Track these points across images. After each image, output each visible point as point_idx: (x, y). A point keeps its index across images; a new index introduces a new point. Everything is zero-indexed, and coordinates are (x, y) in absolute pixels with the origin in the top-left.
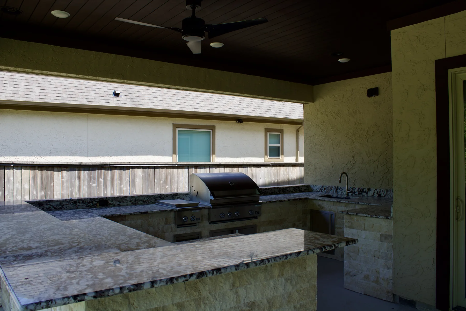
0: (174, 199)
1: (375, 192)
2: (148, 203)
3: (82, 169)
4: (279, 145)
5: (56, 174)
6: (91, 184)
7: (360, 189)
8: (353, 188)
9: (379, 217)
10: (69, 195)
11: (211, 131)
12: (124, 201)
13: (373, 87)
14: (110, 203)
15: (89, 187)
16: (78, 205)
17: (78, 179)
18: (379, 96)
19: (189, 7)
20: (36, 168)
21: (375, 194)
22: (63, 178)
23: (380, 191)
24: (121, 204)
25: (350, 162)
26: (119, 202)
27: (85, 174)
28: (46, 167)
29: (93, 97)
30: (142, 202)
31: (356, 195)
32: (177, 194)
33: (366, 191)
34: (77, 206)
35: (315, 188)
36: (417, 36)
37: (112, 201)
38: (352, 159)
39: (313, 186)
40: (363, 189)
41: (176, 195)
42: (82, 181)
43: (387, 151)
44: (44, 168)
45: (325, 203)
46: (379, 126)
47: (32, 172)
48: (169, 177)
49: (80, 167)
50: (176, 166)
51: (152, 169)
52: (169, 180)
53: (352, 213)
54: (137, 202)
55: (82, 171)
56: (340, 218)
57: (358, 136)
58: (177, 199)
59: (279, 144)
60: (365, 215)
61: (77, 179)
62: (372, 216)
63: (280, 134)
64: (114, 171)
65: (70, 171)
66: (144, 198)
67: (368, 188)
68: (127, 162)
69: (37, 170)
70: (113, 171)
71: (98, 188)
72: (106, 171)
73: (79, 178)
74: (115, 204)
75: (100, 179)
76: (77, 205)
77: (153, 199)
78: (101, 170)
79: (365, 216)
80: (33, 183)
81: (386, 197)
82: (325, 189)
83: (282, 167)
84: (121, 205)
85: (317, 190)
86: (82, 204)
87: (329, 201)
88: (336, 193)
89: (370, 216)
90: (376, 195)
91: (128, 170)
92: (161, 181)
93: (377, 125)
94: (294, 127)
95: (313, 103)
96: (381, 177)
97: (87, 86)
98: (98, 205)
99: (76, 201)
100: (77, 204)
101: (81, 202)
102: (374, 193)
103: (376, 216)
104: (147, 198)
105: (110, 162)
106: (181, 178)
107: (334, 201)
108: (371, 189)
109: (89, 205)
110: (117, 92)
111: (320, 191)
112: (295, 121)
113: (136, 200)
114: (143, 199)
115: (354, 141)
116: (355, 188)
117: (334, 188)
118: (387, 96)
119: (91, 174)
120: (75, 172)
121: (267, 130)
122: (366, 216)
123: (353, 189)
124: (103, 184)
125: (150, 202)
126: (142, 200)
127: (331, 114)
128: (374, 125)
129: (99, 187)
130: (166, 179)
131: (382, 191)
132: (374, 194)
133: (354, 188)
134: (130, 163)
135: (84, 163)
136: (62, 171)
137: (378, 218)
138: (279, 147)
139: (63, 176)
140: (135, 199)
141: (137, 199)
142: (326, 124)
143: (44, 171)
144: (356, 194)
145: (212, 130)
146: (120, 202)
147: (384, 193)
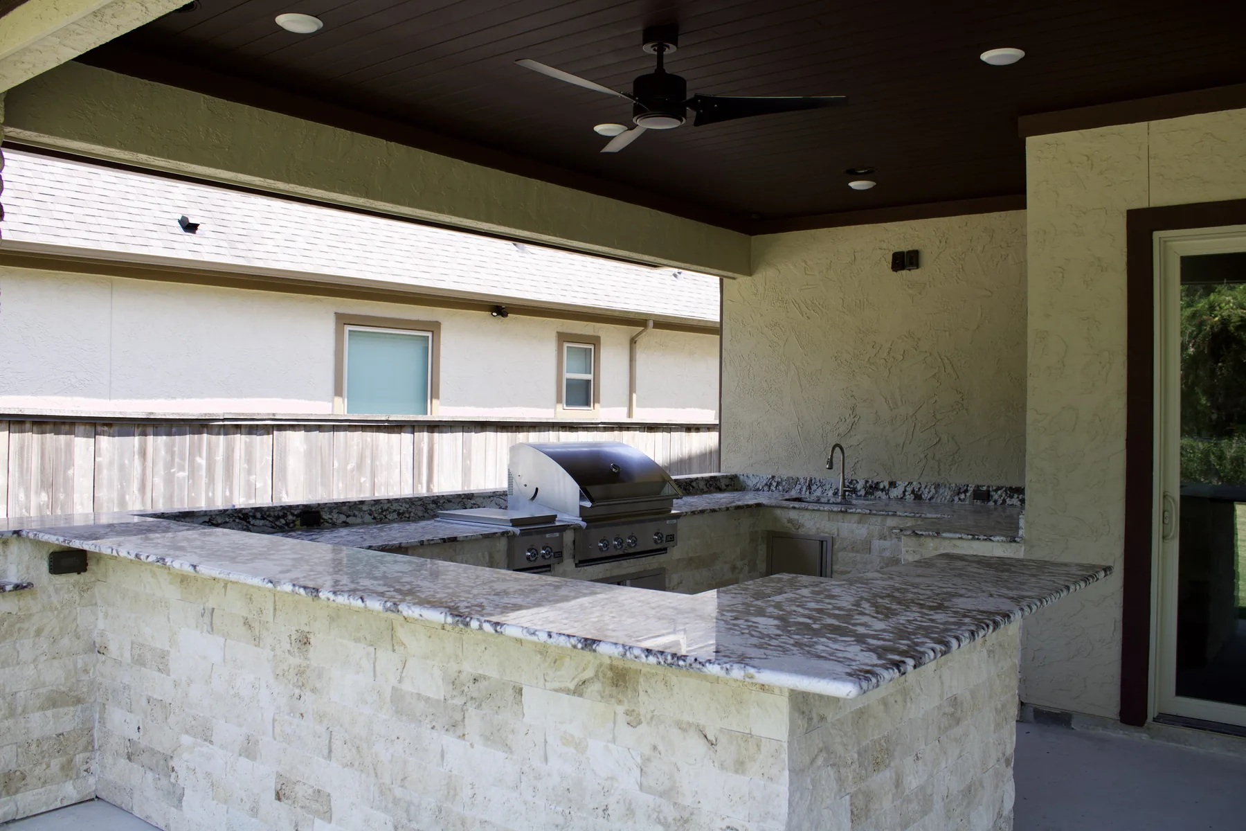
0: (466, 508)
1: (907, 489)
2: (409, 518)
3: (150, 430)
4: (590, 377)
5: (81, 444)
6: (174, 472)
7: (870, 482)
8: (852, 480)
9: (992, 538)
10: (116, 501)
11: (430, 334)
12: (357, 513)
13: (905, 247)
14: (326, 518)
15: (169, 480)
16: (252, 523)
17: (139, 458)
18: (919, 269)
19: (648, 49)
20: (28, 426)
21: (907, 493)
22: (100, 456)
23: (919, 486)
24: (350, 520)
25: (843, 420)
26: (346, 515)
27: (157, 444)
28: (55, 424)
29: (128, 232)
30: (396, 517)
31: (861, 496)
32: (473, 494)
33: (884, 487)
34: (250, 527)
35: (751, 483)
36: (1087, 156)
37: (331, 513)
38: (851, 412)
39: (746, 478)
40: (878, 483)
41: (468, 499)
42: (149, 463)
43: (937, 397)
44: (48, 427)
45: (807, 514)
46: (919, 339)
47: (15, 437)
48: (368, 453)
49: (144, 425)
50: (386, 424)
51: (326, 434)
52: (368, 461)
53: (927, 533)
54: (385, 516)
55: (150, 435)
56: (845, 548)
57: (867, 360)
58: (472, 508)
59: (590, 373)
60: (958, 535)
61: (136, 457)
62: (977, 537)
63: (593, 348)
64: (232, 436)
65: (119, 436)
66: (400, 504)
67: (890, 480)
68: (269, 414)
69: (30, 433)
70: (229, 436)
71: (190, 482)
72: (214, 437)
73: (143, 453)
74: (335, 520)
75: (198, 459)
76: (250, 524)
77: (420, 508)
78: (201, 433)
79: (959, 538)
80: (17, 467)
81: (934, 499)
82: (778, 484)
83: (625, 430)
84: (350, 523)
85: (758, 485)
86: (262, 522)
87: (819, 510)
88: (808, 493)
89: (970, 537)
90: (910, 497)
91: (268, 434)
92: (348, 464)
93: (913, 338)
94: (625, 332)
95: (748, 278)
96: (922, 456)
97: (104, 199)
98: (298, 523)
99: (247, 514)
100: (249, 522)
101: (259, 515)
102: (904, 492)
103: (985, 536)
104: (407, 506)
105: (224, 414)
106: (396, 458)
107: (832, 511)
108: (898, 483)
109: (277, 523)
110: (192, 221)
111: (766, 488)
112: (631, 316)
113: (382, 512)
114: (398, 508)
115: (857, 371)
116: (856, 480)
117: (802, 481)
118: (940, 272)
119: (173, 445)
120: (132, 438)
121: (563, 338)
122: (961, 538)
123: (851, 483)
124: (203, 472)
125: (412, 514)
126: (395, 511)
127: (797, 306)
128: (906, 336)
129: (193, 479)
130: (361, 458)
131: (923, 486)
132: (904, 495)
133: (855, 482)
134: (274, 415)
135: (159, 414)
136: (97, 436)
137: (991, 540)
138: (588, 382)
139: (100, 449)
140: (382, 508)
141: (385, 507)
142: (783, 329)
143: (49, 437)
144: (859, 494)
145: (432, 332)
146: (348, 516)
147: (929, 492)
